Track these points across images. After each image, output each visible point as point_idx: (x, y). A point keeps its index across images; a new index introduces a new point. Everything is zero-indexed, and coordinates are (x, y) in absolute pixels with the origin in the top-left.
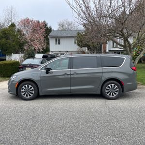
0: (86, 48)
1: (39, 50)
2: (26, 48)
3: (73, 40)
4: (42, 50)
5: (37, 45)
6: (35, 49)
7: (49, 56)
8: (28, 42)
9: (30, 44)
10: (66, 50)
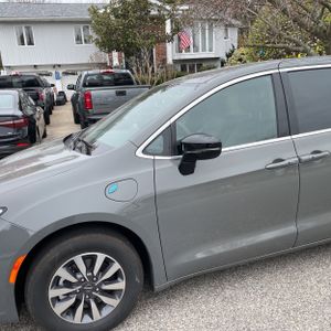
0: (115, 54)
10: (54, 63)
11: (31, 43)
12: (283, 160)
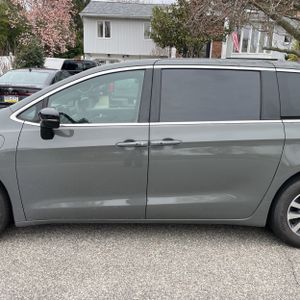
0: (174, 50)
1: (58, 48)
2: (24, 41)
3: (141, 28)
4: (65, 50)
5: (52, 36)
6: (47, 47)
7: (80, 65)
8: (31, 27)
9: (34, 32)
10: (124, 53)
11: (108, 35)
12: (132, 141)
